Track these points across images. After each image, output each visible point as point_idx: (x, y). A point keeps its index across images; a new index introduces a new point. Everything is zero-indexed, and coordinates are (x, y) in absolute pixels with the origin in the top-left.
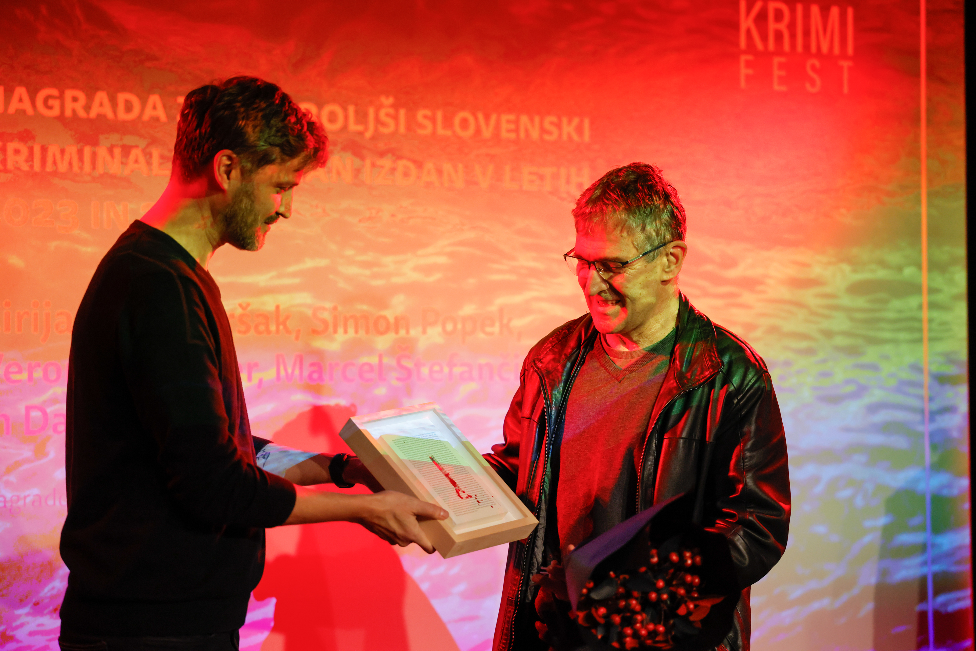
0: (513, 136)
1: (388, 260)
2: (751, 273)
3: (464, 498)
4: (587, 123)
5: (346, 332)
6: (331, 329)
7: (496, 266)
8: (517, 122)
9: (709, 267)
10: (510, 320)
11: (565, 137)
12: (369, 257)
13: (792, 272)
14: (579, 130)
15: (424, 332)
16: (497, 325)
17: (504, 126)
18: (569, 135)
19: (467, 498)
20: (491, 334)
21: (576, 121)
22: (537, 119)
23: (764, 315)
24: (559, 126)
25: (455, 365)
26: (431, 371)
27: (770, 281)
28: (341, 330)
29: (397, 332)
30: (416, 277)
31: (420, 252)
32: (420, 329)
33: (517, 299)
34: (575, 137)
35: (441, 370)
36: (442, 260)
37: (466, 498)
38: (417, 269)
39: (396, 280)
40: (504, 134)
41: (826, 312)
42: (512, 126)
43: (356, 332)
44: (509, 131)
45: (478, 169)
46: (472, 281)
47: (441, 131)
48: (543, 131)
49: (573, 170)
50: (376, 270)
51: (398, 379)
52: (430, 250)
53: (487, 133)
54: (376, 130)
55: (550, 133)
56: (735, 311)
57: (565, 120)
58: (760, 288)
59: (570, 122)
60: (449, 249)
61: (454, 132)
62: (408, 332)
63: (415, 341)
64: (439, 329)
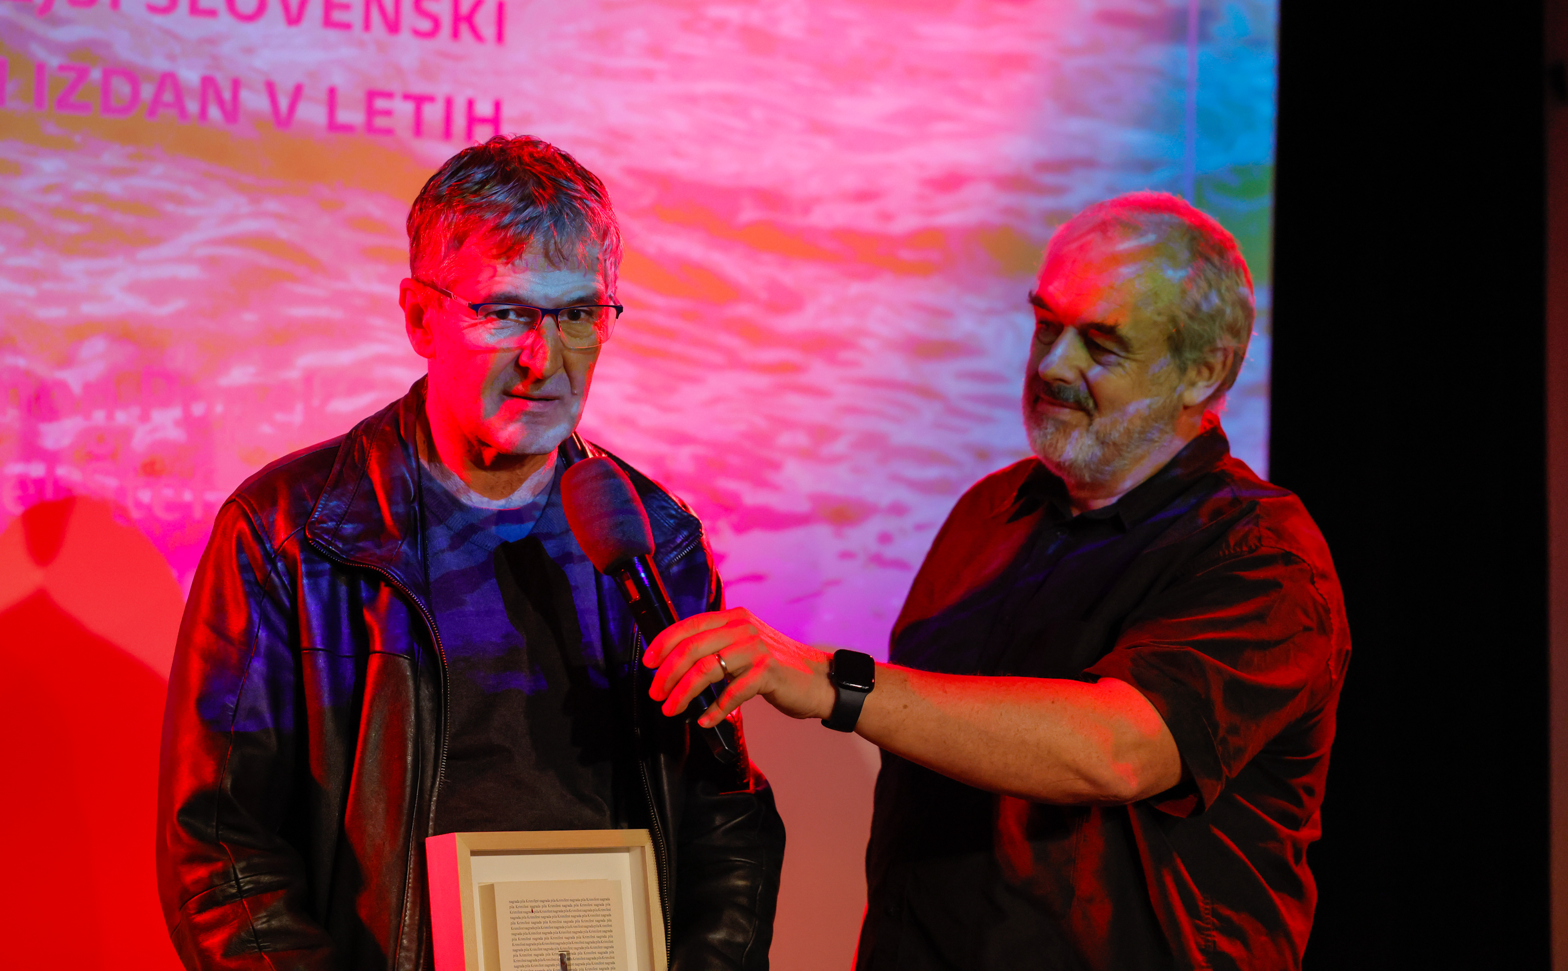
1: (75, 267)
2: (826, 324)
7: (301, 289)
9: (744, 310)
10: (326, 399)
12: (35, 259)
13: (912, 325)
15: (145, 418)
16: (299, 407)
23: (852, 410)
27: (869, 343)
29: (87, 416)
30: (134, 304)
31: (143, 254)
32: (136, 411)
33: (344, 357)
36: (188, 272)
38: (134, 288)
39: (89, 309)
41: (982, 410)
46: (249, 317)
50: (47, 286)
52: (165, 250)
56: (795, 400)
58: (846, 355)
60: (203, 252)
62: (110, 416)
63: (127, 433)
64: (176, 412)
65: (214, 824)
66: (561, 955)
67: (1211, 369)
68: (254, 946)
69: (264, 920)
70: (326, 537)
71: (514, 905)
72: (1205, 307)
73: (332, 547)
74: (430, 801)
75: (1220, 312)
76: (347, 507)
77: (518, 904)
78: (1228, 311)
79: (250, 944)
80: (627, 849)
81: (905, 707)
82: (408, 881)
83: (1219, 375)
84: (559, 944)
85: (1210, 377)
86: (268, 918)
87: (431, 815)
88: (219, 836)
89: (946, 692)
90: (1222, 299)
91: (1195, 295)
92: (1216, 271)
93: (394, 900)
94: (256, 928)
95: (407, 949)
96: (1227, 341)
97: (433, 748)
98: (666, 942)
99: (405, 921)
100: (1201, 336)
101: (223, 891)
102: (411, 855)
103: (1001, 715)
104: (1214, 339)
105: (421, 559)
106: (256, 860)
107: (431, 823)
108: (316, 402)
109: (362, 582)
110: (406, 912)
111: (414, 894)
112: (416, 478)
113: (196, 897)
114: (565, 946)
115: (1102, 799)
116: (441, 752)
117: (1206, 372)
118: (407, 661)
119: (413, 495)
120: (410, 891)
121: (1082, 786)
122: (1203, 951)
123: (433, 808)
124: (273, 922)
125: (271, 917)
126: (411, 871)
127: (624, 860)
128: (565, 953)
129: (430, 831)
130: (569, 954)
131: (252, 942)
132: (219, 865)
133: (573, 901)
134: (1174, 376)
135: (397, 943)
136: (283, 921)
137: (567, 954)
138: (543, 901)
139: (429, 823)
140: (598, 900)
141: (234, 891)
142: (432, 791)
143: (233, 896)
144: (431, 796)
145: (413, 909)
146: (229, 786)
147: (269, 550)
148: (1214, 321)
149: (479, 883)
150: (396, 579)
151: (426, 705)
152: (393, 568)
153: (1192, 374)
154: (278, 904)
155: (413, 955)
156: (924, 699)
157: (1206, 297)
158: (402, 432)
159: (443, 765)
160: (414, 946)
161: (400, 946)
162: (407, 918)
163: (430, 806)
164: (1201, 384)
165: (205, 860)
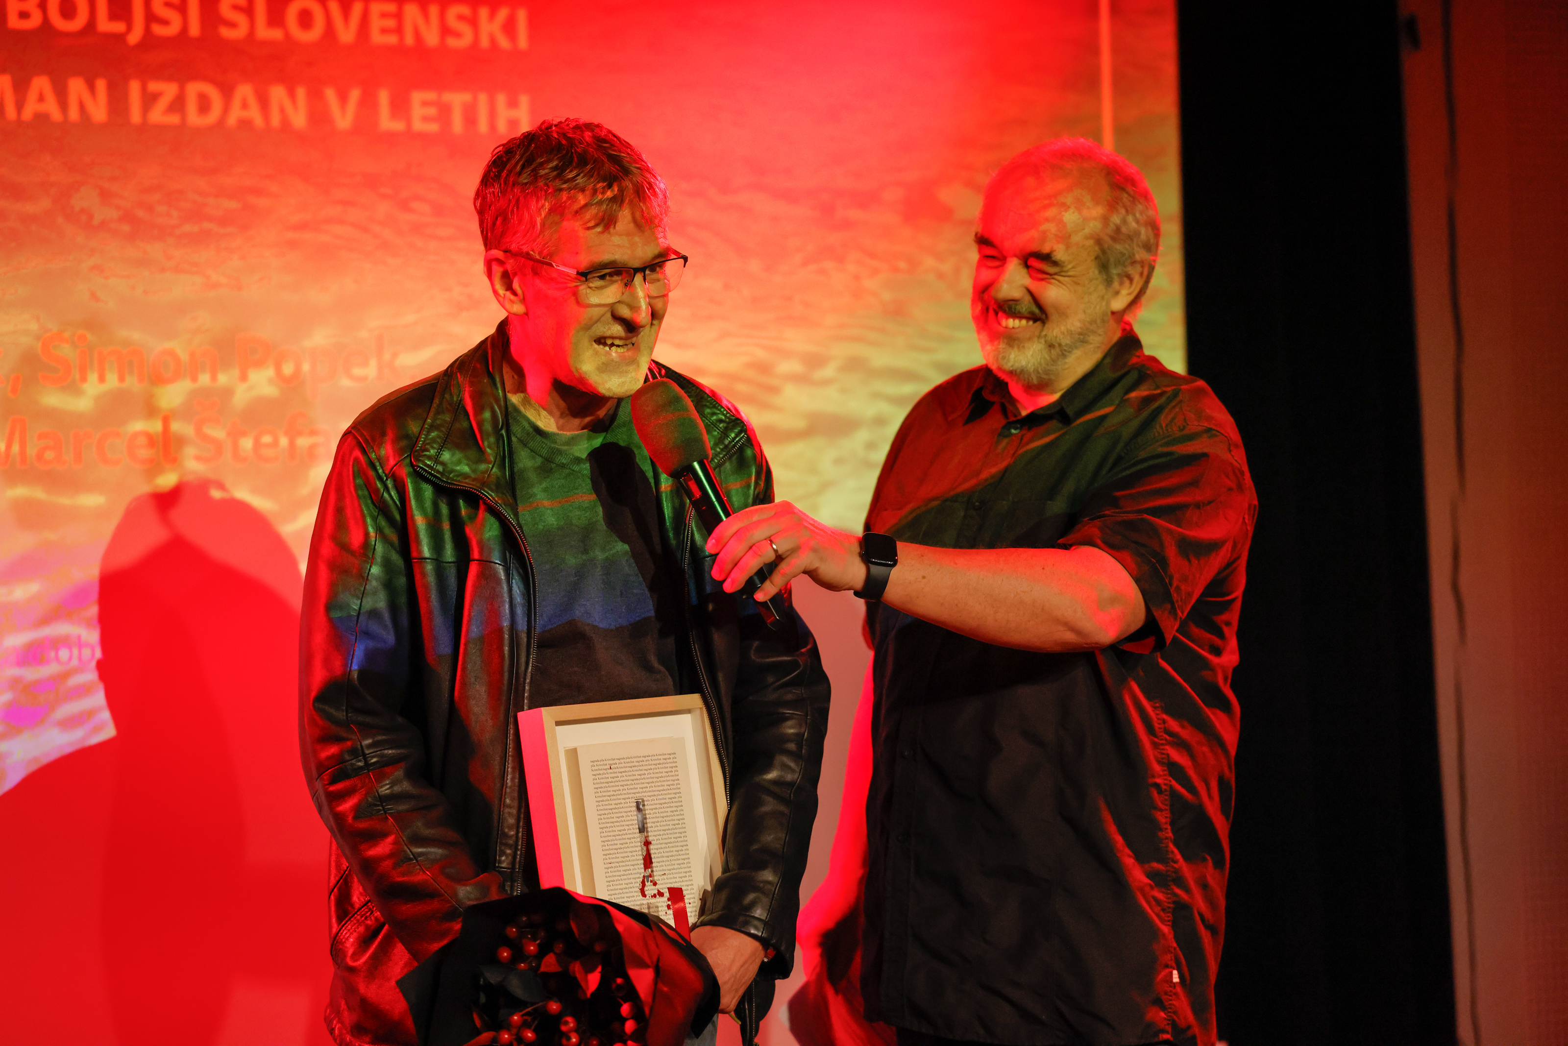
0: (392, 39)
3: (647, 897)
4: (522, 16)
5: (102, 379)
6: (76, 375)
8: (399, 16)
10: (395, 355)
11: (485, 42)
14: (509, 28)
15: (244, 378)
16: (373, 363)
17: (376, 23)
18: (493, 41)
19: (654, 896)
20: (363, 379)
21: (503, 13)
22: (434, 10)
24: (473, 22)
25: (300, 433)
26: (257, 444)
28: (93, 377)
29: (194, 379)
32: (236, 372)
33: (406, 318)
34: (504, 43)
35: (275, 443)
37: (652, 896)
40: (377, 38)
42: (391, 23)
43: (121, 379)
44: (384, 31)
45: (330, 94)
47: (264, 32)
48: (446, 31)
49: (501, 99)
51: (198, 458)
53: (346, 34)
54: (147, 29)
55: (458, 35)
57: (484, 12)
59: (492, 15)
61: (287, 35)
62: (214, 378)
63: (228, 393)
64: (269, 372)
65: (344, 708)
66: (637, 802)
67: (1131, 280)
68: (381, 809)
69: (388, 786)
70: (428, 463)
71: (595, 764)
72: (1124, 230)
73: (434, 472)
74: (525, 683)
75: (1137, 233)
76: (446, 436)
77: (598, 763)
78: (1143, 230)
79: (376, 807)
80: (689, 711)
81: (924, 577)
82: (509, 750)
83: (1138, 283)
84: (635, 793)
85: (1130, 287)
86: (390, 785)
87: (526, 695)
88: (349, 719)
89: (956, 564)
90: (1137, 222)
91: (1116, 219)
92: (1132, 199)
93: (497, 768)
94: (380, 794)
95: (509, 807)
96: (1141, 254)
97: (525, 640)
98: (726, 791)
99: (507, 783)
100: (1123, 255)
101: (352, 765)
102: (510, 729)
103: (1003, 580)
104: (1134, 255)
105: (509, 479)
106: (380, 738)
107: (526, 701)
108: (387, 356)
109: (461, 502)
110: (507, 776)
111: (513, 761)
112: (503, 409)
113: (330, 770)
114: (640, 795)
115: (1085, 646)
116: (533, 642)
117: (1127, 282)
118: (501, 567)
119: (501, 424)
120: (510, 758)
121: (1069, 637)
122: (1160, 762)
123: (527, 688)
124: (395, 789)
125: (393, 785)
126: (511, 742)
127: (686, 720)
128: (640, 800)
129: (526, 708)
130: (643, 801)
131: (378, 805)
132: (349, 743)
133: (645, 757)
134: (1101, 288)
135: (501, 801)
136: (405, 786)
137: (642, 801)
138: (619, 759)
139: (524, 701)
140: (666, 754)
141: (361, 764)
142: (525, 675)
143: (361, 768)
144: (525, 679)
145: (513, 772)
146: (356, 677)
147: (381, 474)
148: (1132, 240)
149: (564, 748)
150: (489, 498)
151: (518, 599)
152: (486, 489)
153: (1116, 285)
154: (399, 773)
155: (514, 811)
156: (939, 570)
157: (1124, 221)
158: (491, 369)
159: (534, 652)
160: (516, 804)
161: (503, 804)
162: (508, 781)
163: (524, 687)
164: (1124, 292)
165: (338, 739)
